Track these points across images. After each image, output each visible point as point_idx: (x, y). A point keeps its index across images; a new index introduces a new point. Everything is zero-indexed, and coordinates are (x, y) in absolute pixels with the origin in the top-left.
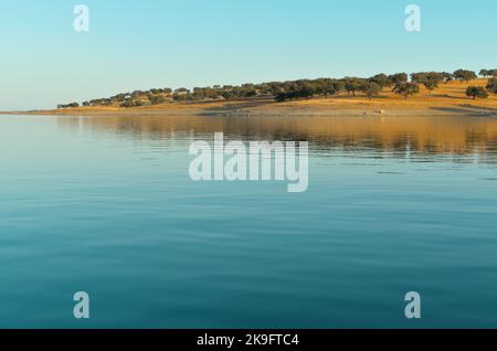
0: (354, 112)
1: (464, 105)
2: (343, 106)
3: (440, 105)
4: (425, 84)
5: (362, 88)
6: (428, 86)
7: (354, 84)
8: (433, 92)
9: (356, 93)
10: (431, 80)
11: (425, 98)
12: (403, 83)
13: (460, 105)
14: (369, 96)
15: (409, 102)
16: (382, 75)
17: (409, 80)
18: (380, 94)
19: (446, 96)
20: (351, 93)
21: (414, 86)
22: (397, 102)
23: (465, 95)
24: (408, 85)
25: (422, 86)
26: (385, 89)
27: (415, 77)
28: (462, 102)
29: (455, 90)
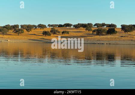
1: (42, 39)
4: (26, 29)
6: (28, 30)
8: (29, 33)
10: (29, 28)
11: (26, 35)
12: (17, 29)
13: (40, 39)
14: (3, 34)
15: (20, 37)
16: (8, 25)
17: (20, 28)
18: (8, 33)
19: (35, 35)
21: (22, 30)
22: (14, 36)
23: (42, 34)
24: (19, 30)
25: (25, 30)
26: (9, 31)
27: (22, 26)
28: (41, 37)
29: (38, 32)
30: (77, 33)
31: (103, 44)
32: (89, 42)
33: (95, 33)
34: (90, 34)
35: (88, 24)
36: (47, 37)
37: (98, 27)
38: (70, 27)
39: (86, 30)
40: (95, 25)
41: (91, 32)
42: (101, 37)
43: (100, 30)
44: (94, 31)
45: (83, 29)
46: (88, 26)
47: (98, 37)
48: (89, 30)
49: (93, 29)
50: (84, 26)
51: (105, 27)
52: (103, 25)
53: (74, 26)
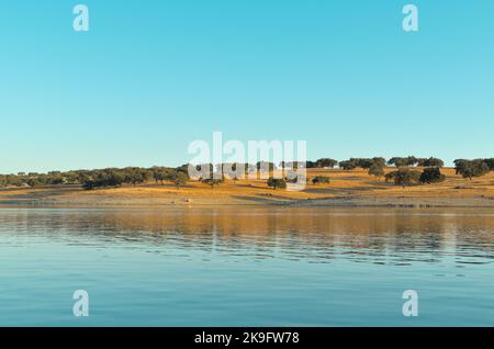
0: (163, 201)
1: (266, 195)
2: (151, 195)
5: (170, 178)
7: (163, 173)
9: (164, 182)
13: (262, 195)
14: (177, 185)
15: (215, 192)
18: (188, 183)
19: (250, 186)
20: (159, 182)
22: (203, 191)
23: (266, 185)
28: (264, 192)
30: (348, 182)
31: (411, 206)
32: (377, 202)
33: (393, 181)
34: (380, 184)
35: (375, 159)
36: (278, 192)
37: (397, 165)
38: (332, 166)
39: (370, 173)
40: (391, 162)
41: (383, 179)
42: (407, 189)
43: (404, 174)
44: (389, 176)
45: (362, 173)
46: (375, 165)
47: (399, 189)
48: (377, 174)
49: (386, 171)
50: (364, 164)
51: (415, 165)
52: (411, 160)
53: (341, 164)
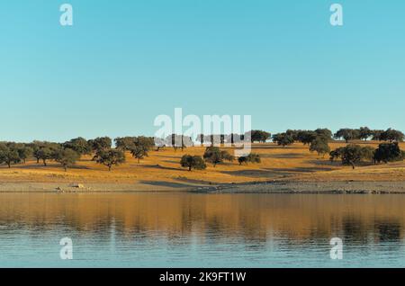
0: (45, 186)
1: (178, 179)
2: (31, 179)
3: (150, 178)
4: (132, 151)
5: (55, 156)
6: (136, 154)
7: (47, 151)
8: (142, 162)
9: (48, 161)
10: (141, 146)
11: (132, 169)
12: (106, 150)
13: (174, 178)
14: (64, 166)
15: (114, 174)
16: (79, 139)
17: (113, 146)
18: (79, 163)
19: (158, 166)
20: (41, 161)
21: (119, 154)
22: (97, 173)
23: (180, 165)
24: (112, 153)
25: (128, 154)
26: (83, 157)
27: (120, 142)
28: (176, 174)
29: (168, 159)
30: (284, 160)
31: (362, 192)
32: (320, 187)
33: (339, 159)
34: (322, 163)
35: (318, 131)
36: (195, 174)
37: (347, 138)
38: (264, 141)
39: (312, 149)
40: (339, 134)
41: (327, 156)
42: (359, 170)
43: (354, 151)
44: (335, 154)
45: (301, 148)
46: (318, 139)
47: (347, 171)
48: (320, 151)
49: (332, 147)
50: (305, 137)
51: (369, 139)
52: (364, 133)
53: (276, 138)
